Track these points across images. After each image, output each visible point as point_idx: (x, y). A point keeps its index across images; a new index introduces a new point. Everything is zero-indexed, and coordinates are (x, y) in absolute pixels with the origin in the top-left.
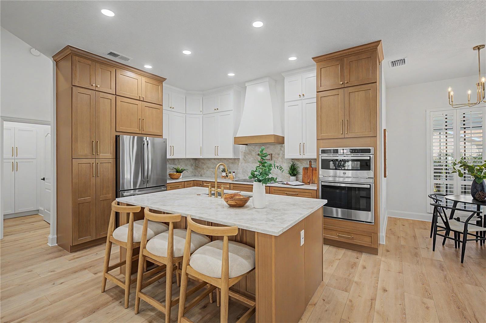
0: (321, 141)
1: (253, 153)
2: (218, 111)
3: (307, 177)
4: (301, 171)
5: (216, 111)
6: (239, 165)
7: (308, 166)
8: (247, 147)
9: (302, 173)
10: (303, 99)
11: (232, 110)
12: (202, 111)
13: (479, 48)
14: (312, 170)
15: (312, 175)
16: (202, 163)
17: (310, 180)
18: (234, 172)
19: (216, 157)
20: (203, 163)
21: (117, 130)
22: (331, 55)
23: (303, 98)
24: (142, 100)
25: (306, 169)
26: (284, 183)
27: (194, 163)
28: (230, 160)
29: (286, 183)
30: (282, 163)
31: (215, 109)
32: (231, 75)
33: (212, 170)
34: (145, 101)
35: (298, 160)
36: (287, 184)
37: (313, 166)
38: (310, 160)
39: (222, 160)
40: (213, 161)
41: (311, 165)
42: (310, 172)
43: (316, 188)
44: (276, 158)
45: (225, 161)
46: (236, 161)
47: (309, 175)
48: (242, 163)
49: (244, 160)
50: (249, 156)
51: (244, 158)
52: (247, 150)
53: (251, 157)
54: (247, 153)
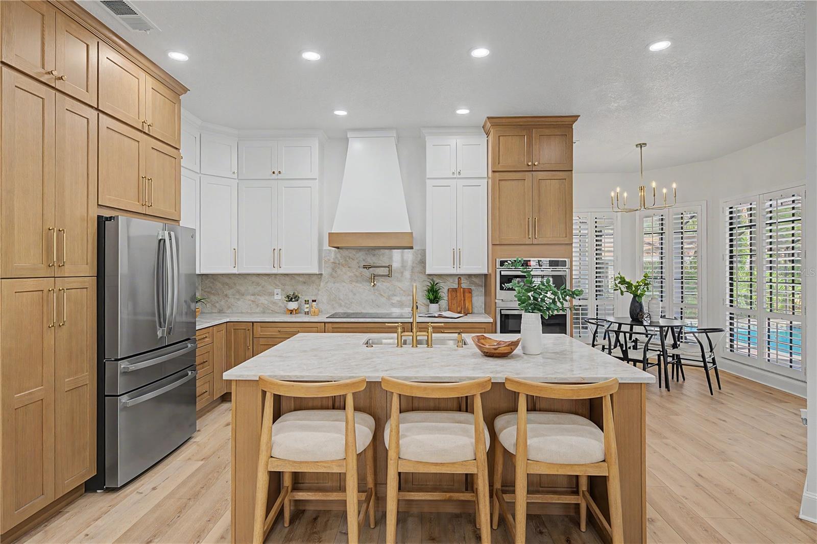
0: (498, 247)
1: (354, 264)
2: (280, 176)
3: (457, 303)
4: (444, 294)
5: (274, 176)
6: (320, 285)
7: (456, 286)
8: (339, 251)
9: (446, 298)
10: (458, 178)
11: (316, 179)
12: (236, 171)
13: (641, 145)
14: (464, 292)
15: (464, 300)
16: (224, 284)
17: (462, 309)
18: (315, 301)
19: (275, 271)
20: (227, 284)
21: (99, 204)
22: (514, 120)
23: (458, 176)
24: (147, 132)
25: (453, 291)
26: (433, 315)
27: (199, 284)
28: (298, 278)
29: (436, 316)
31: (274, 173)
32: (341, 113)
33: (252, 298)
34: (151, 134)
35: (440, 276)
36: (440, 316)
37: (464, 285)
38: (459, 276)
39: (278, 277)
40: (254, 279)
41: (459, 283)
42: (460, 295)
43: (491, 320)
45: (287, 279)
46: (314, 278)
47: (458, 300)
48: (327, 283)
49: (333, 277)
50: (344, 269)
51: (333, 273)
52: (340, 258)
53: (349, 271)
54: (339, 264)
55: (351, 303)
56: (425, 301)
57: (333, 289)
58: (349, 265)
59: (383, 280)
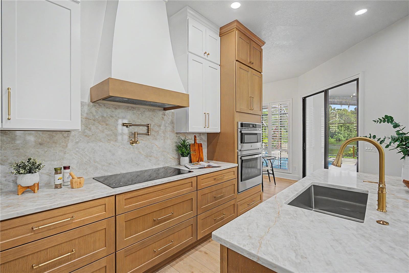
0: (238, 114)
6: (67, 146)
14: (199, 147)
23: (207, 58)
25: (193, 146)
30: (165, 139)
37: (198, 142)
38: (195, 135)
41: (195, 140)
43: (237, 165)
44: (156, 132)
48: (77, 143)
49: (86, 136)
50: (100, 127)
51: (86, 130)
52: (95, 114)
53: (106, 129)
54: (94, 120)
55: (110, 164)
56: (174, 155)
57: (86, 150)
58: (107, 122)
59: (142, 138)
